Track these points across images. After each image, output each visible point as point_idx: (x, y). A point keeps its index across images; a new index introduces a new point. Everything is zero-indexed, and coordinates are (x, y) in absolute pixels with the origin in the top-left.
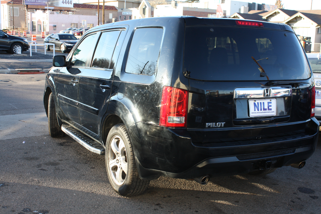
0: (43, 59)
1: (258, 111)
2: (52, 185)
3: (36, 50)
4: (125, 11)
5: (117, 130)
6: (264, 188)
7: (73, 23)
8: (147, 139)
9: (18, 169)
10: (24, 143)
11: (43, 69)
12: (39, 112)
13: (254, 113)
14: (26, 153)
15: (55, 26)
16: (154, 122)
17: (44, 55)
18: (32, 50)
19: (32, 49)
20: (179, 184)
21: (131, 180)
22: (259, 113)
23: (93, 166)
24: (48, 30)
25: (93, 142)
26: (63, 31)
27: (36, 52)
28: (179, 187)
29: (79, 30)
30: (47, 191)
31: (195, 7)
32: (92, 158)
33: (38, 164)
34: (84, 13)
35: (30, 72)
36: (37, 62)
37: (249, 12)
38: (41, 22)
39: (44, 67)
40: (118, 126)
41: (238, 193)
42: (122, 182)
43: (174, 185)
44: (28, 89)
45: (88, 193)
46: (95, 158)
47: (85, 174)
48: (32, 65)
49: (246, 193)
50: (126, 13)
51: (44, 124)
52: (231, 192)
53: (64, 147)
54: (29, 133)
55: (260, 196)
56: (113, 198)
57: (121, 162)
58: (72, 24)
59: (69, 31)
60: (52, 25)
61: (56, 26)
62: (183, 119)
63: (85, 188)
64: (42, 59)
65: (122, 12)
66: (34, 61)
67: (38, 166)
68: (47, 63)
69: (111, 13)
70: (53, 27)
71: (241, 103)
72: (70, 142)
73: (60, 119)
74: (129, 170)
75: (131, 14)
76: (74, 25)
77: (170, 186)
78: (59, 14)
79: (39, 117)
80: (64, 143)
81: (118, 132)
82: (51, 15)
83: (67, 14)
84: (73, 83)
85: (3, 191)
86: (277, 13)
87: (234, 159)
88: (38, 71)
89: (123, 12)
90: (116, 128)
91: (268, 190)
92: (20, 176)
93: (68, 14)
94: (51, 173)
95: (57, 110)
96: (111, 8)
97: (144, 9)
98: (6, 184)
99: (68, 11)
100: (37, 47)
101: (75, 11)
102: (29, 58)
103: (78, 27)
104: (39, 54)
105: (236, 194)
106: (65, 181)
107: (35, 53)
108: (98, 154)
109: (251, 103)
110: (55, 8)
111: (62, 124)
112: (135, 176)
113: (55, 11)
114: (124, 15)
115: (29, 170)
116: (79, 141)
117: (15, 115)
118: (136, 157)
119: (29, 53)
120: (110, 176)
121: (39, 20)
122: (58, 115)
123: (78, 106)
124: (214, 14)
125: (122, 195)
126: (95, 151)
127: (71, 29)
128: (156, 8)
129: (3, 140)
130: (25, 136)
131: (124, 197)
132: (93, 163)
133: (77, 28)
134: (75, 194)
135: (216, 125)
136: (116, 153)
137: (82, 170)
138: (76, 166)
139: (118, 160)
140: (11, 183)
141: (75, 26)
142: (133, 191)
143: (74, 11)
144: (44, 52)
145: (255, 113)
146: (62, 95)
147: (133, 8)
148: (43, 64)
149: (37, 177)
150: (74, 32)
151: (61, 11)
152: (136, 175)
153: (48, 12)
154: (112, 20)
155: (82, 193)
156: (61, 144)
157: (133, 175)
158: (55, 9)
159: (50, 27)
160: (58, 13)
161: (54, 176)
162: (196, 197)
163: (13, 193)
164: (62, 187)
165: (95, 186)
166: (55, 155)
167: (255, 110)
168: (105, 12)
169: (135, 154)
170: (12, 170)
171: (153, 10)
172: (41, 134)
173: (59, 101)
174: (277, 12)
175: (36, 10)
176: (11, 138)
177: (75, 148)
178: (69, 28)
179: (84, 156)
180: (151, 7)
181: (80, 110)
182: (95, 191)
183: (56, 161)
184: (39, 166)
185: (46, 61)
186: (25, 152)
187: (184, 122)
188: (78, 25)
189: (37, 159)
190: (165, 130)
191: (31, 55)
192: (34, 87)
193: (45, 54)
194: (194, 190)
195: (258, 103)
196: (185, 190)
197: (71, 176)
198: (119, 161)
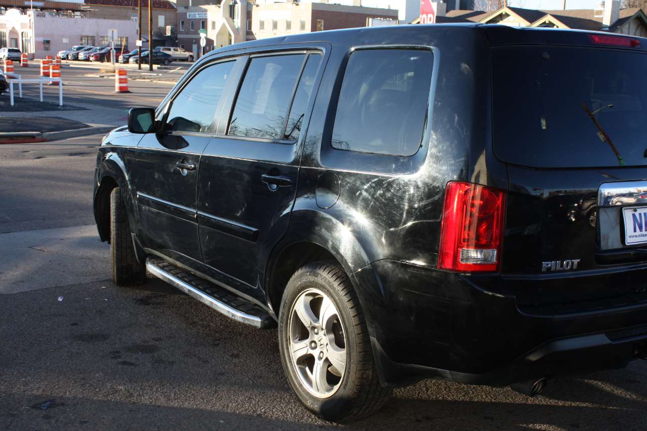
0: (39, 111)
1: (641, 233)
2: (162, 401)
3: (21, 91)
4: (192, 12)
5: (317, 276)
6: (614, 391)
7: (84, 34)
8: (401, 299)
9: (73, 365)
10: (61, 300)
11: (42, 132)
12: (60, 227)
13: (633, 237)
14: (74, 324)
15: (48, 42)
16: (424, 262)
17: (39, 102)
18: (14, 93)
19: (14, 89)
20: (435, 388)
21: (357, 387)
22: (643, 236)
23: (236, 352)
24: (32, 49)
25: (236, 300)
26: (64, 51)
27: (21, 96)
28: (438, 394)
29: (99, 50)
30: (159, 417)
31: (335, 4)
32: (224, 333)
33: (112, 351)
34: (106, 15)
35: (15, 138)
36: (28, 117)
37: (448, 13)
38: (17, 34)
39: (45, 129)
40: (316, 268)
41: (568, 404)
42: (329, 390)
43: (427, 390)
44: (23, 177)
45: (249, 418)
46: (230, 332)
47: (223, 371)
48: (20, 125)
49: (585, 405)
50: (196, 15)
51: (89, 255)
52: (553, 402)
53: (152, 308)
54: (64, 276)
55: (615, 409)
56: (309, 427)
57: (322, 346)
58: (84, 38)
59: (77, 52)
60: (41, 39)
61: (50, 42)
62: (493, 254)
63: (238, 404)
64: (36, 111)
65: (186, 14)
66: (22, 116)
67: (112, 356)
68: (49, 119)
69: (162, 15)
70: (44, 43)
71: (607, 214)
72: (161, 296)
73: (141, 246)
74: (352, 366)
75: (204, 18)
76: (88, 40)
77: (419, 393)
78: (54, 16)
79: (69, 239)
80: (148, 297)
81: (319, 280)
82: (39, 18)
83: (71, 16)
84: (182, 169)
85: (57, 420)
86: (504, 15)
87: (599, 339)
88: (33, 137)
89: (188, 14)
90: (311, 272)
91: (626, 395)
92: (83, 381)
93: (74, 16)
94: (149, 372)
95: (134, 227)
96: (161, 5)
97: (231, 6)
98: (58, 401)
99: (74, 11)
100: (23, 85)
101: (90, 11)
102: (9, 109)
103: (96, 44)
104: (28, 100)
105: (563, 407)
106: (187, 389)
107: (19, 98)
108: (255, 327)
109: (628, 215)
110: (45, 4)
111: (146, 257)
112: (366, 378)
113: (46, 10)
114: (191, 19)
115: (97, 366)
116: (201, 297)
117: (11, 234)
118: (373, 339)
119: (8, 98)
120: (293, 377)
121: (13, 28)
122: (137, 238)
123: (196, 220)
124: (379, 18)
125: (326, 421)
126: (247, 319)
127: (82, 48)
128: (257, 6)
129: (11, 295)
130: (56, 284)
131: (331, 423)
132: (231, 345)
133: (93, 45)
134: (222, 421)
135: (562, 265)
136: (311, 326)
137: (213, 360)
138: (197, 352)
139: (314, 342)
140: (69, 399)
141: (90, 42)
142: (358, 412)
143: (87, 11)
144: (39, 97)
145: (636, 236)
146: (148, 194)
147: (210, 4)
148: (41, 122)
149: (122, 381)
150: (88, 53)
151: (59, 12)
152: (368, 377)
153: (31, 12)
154: (166, 30)
155: (238, 418)
156: (144, 301)
157: (361, 378)
158: (47, 7)
159: (37, 43)
160: (54, 14)
161: (159, 379)
162: (485, 418)
163: (81, 423)
164: (186, 405)
165: (259, 400)
166: (140, 328)
167: (635, 231)
168: (153, 12)
169: (372, 332)
170: (58, 366)
171: (250, 10)
172: (91, 278)
173: (139, 207)
174: (504, 13)
175: (6, 10)
176: (26, 289)
177: (178, 310)
178: (76, 47)
179: (205, 329)
180: (246, 4)
181: (203, 228)
182: (263, 411)
183: (149, 342)
184: (115, 354)
185: (45, 116)
186: (72, 323)
187: (495, 260)
188: (96, 40)
189: (104, 337)
190: (453, 278)
191: (12, 103)
192: (36, 173)
193: (42, 100)
194: (474, 402)
195: (640, 214)
196: (453, 401)
197: (196, 376)
198: (318, 344)
